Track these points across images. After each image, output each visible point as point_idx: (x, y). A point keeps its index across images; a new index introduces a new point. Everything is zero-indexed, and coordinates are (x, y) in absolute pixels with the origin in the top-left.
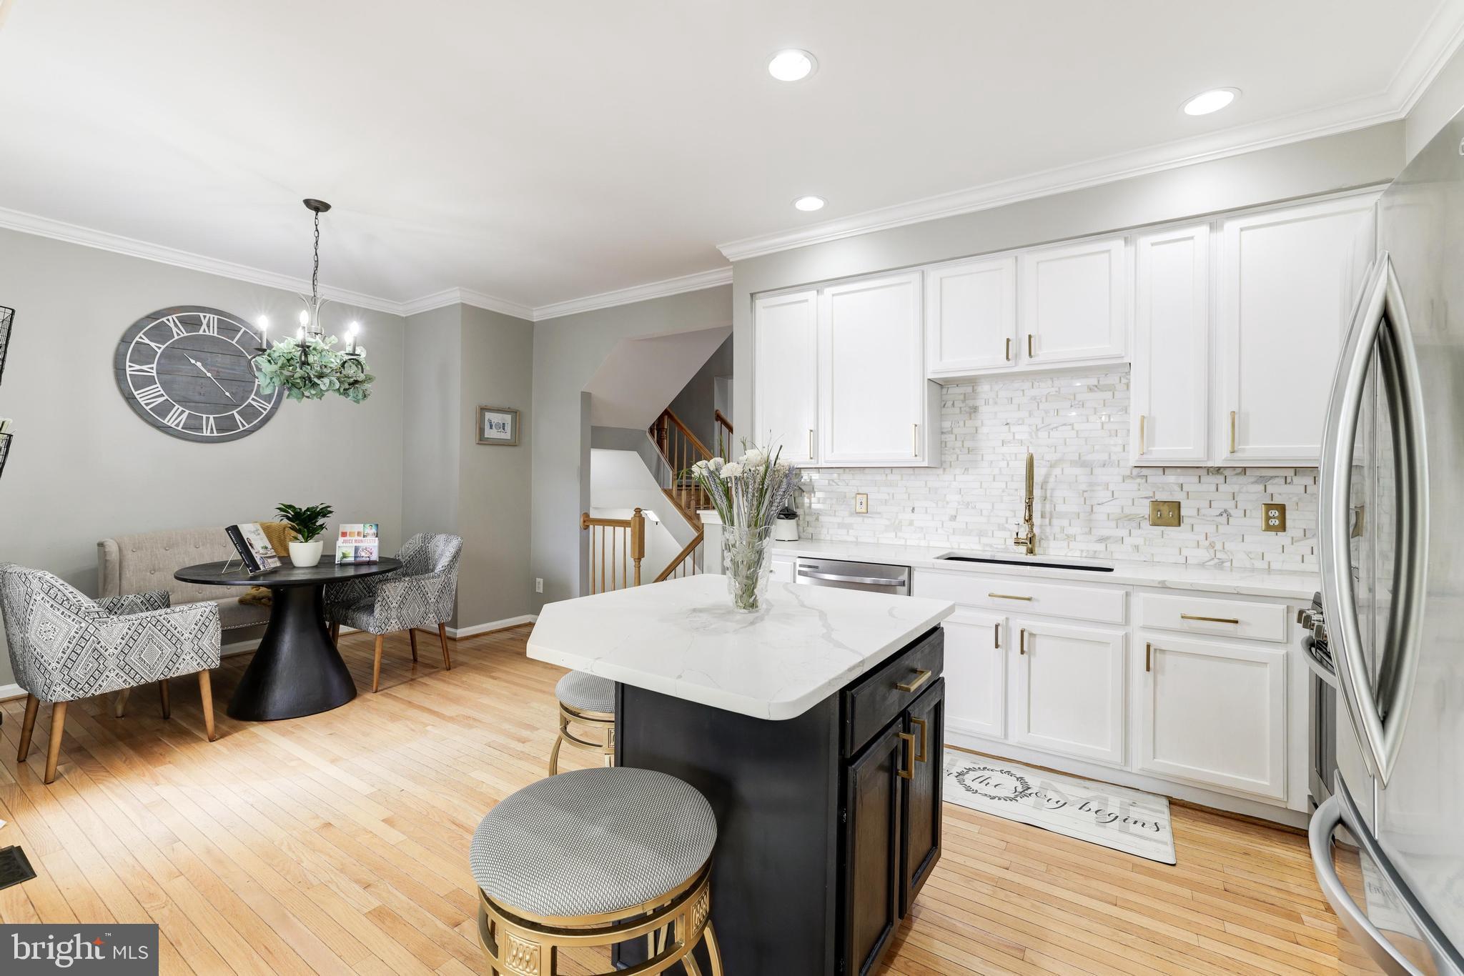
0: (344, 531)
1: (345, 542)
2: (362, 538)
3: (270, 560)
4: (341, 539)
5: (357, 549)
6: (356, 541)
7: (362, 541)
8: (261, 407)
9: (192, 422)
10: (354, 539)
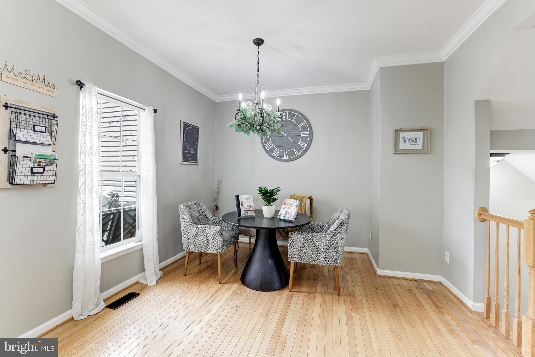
0: (286, 202)
1: (284, 208)
2: (291, 207)
3: (249, 212)
4: (283, 206)
5: (286, 212)
6: (288, 208)
7: (290, 208)
8: (303, 146)
9: (281, 154)
10: (287, 207)
